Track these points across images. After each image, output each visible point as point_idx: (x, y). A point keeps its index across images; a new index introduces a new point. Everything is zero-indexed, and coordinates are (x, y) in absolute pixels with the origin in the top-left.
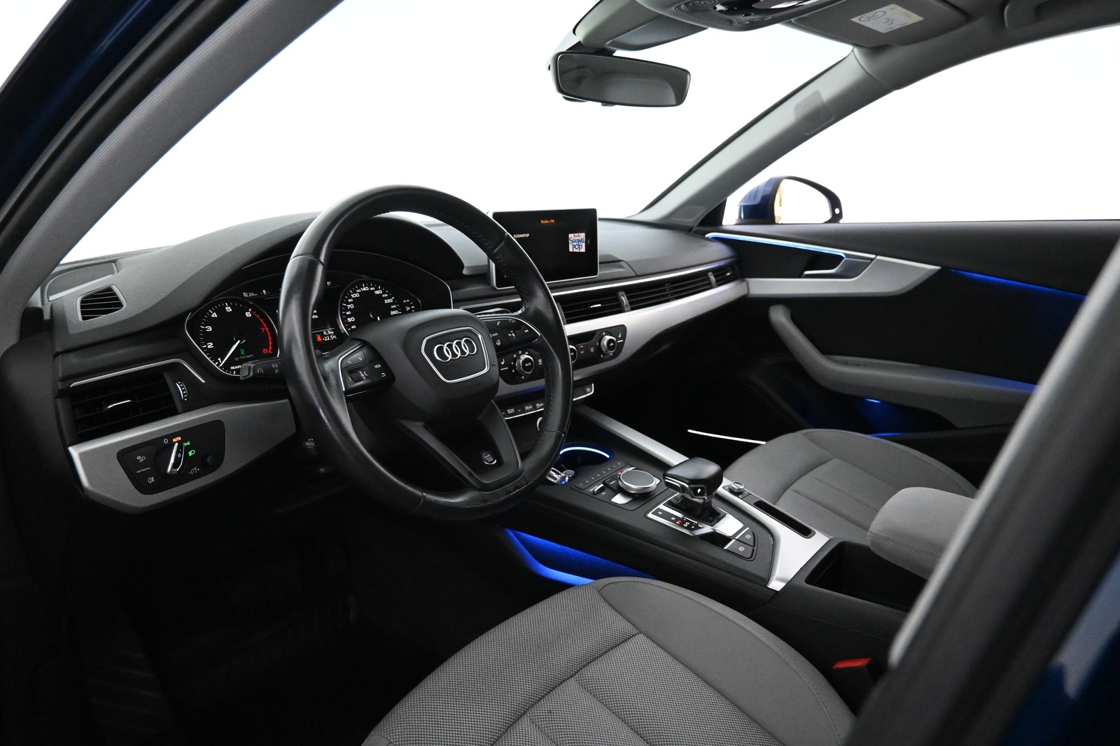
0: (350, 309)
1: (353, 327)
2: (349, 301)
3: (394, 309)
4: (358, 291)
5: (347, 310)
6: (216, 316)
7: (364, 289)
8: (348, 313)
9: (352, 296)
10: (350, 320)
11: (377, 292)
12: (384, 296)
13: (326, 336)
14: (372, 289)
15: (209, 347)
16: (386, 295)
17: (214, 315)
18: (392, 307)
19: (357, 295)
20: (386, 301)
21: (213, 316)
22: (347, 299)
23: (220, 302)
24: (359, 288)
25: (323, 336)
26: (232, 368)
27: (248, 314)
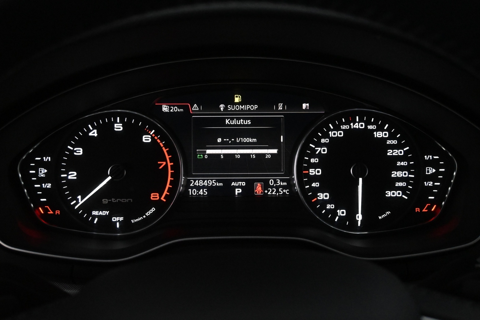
0: (320, 155)
1: (314, 185)
2: (323, 141)
3: (402, 169)
4: (344, 127)
5: (313, 154)
6: (96, 135)
7: (356, 126)
8: (313, 160)
9: (331, 134)
10: (312, 172)
11: (379, 135)
12: (389, 142)
13: (272, 187)
14: (370, 127)
15: (70, 177)
16: (394, 142)
17: (94, 133)
18: (399, 164)
19: (339, 134)
20: (390, 153)
21: (90, 134)
22: (319, 138)
23: (109, 116)
24: (347, 123)
25: (266, 186)
26: (95, 213)
27: (146, 139)
